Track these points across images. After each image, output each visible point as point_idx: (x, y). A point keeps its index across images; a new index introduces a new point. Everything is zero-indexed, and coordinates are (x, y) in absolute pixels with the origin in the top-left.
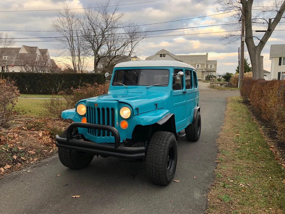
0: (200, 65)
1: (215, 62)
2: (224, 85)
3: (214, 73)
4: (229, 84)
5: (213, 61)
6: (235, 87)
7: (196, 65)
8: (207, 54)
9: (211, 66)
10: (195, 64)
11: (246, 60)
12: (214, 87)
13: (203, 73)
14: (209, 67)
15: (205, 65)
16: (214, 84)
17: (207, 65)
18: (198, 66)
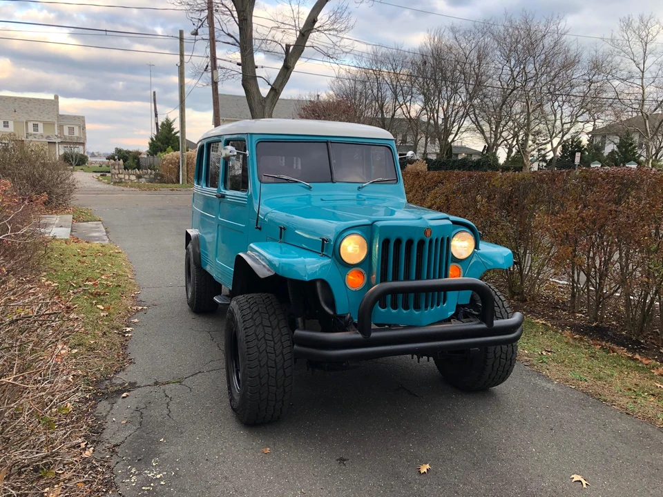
0: (41, 126)
1: (79, 121)
2: (146, 178)
3: (81, 147)
4: (156, 175)
5: (75, 117)
6: (173, 183)
7: (30, 125)
8: (56, 97)
9: (71, 130)
10: (27, 123)
11: (171, 121)
12: (121, 182)
13: (52, 146)
14: (66, 133)
15: (56, 125)
16: (122, 176)
17: (61, 127)
18: (36, 126)
